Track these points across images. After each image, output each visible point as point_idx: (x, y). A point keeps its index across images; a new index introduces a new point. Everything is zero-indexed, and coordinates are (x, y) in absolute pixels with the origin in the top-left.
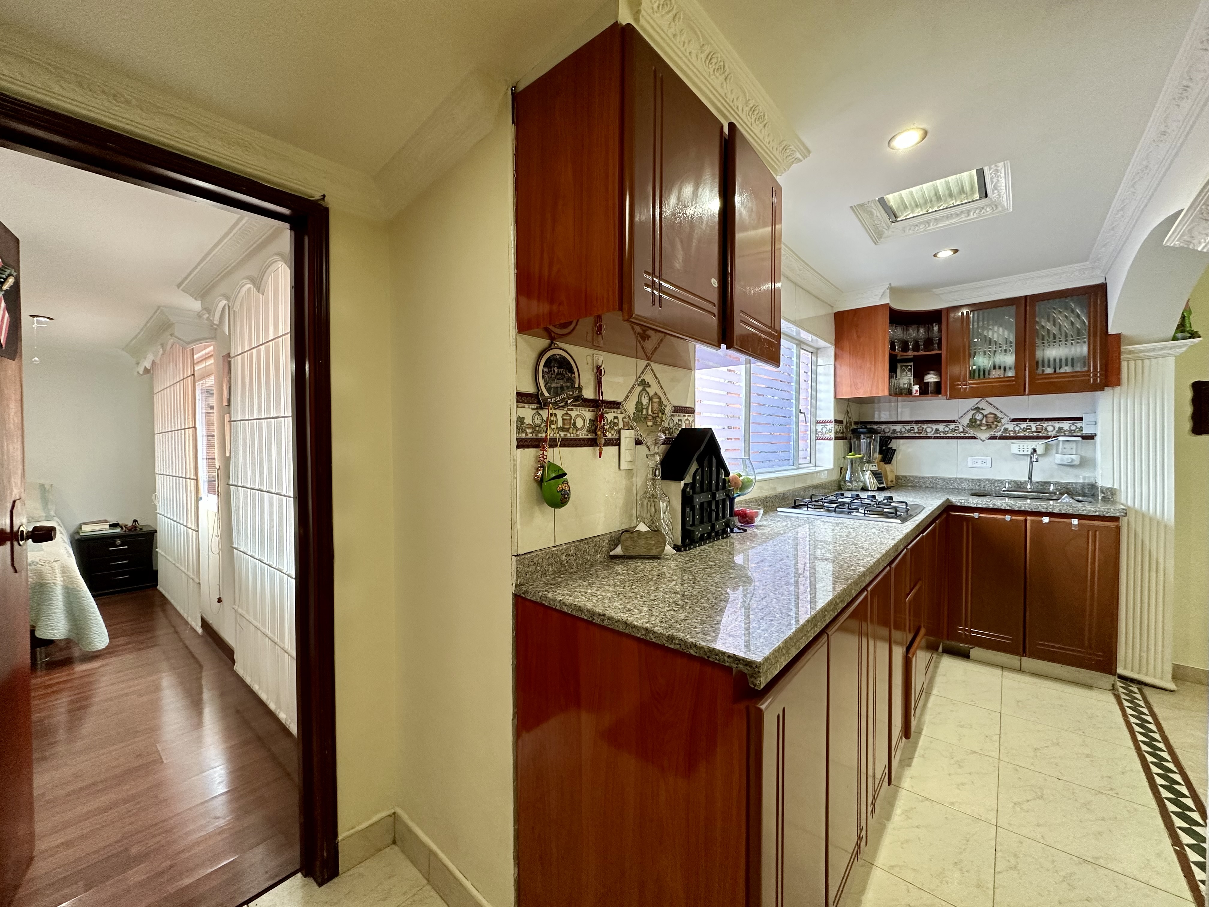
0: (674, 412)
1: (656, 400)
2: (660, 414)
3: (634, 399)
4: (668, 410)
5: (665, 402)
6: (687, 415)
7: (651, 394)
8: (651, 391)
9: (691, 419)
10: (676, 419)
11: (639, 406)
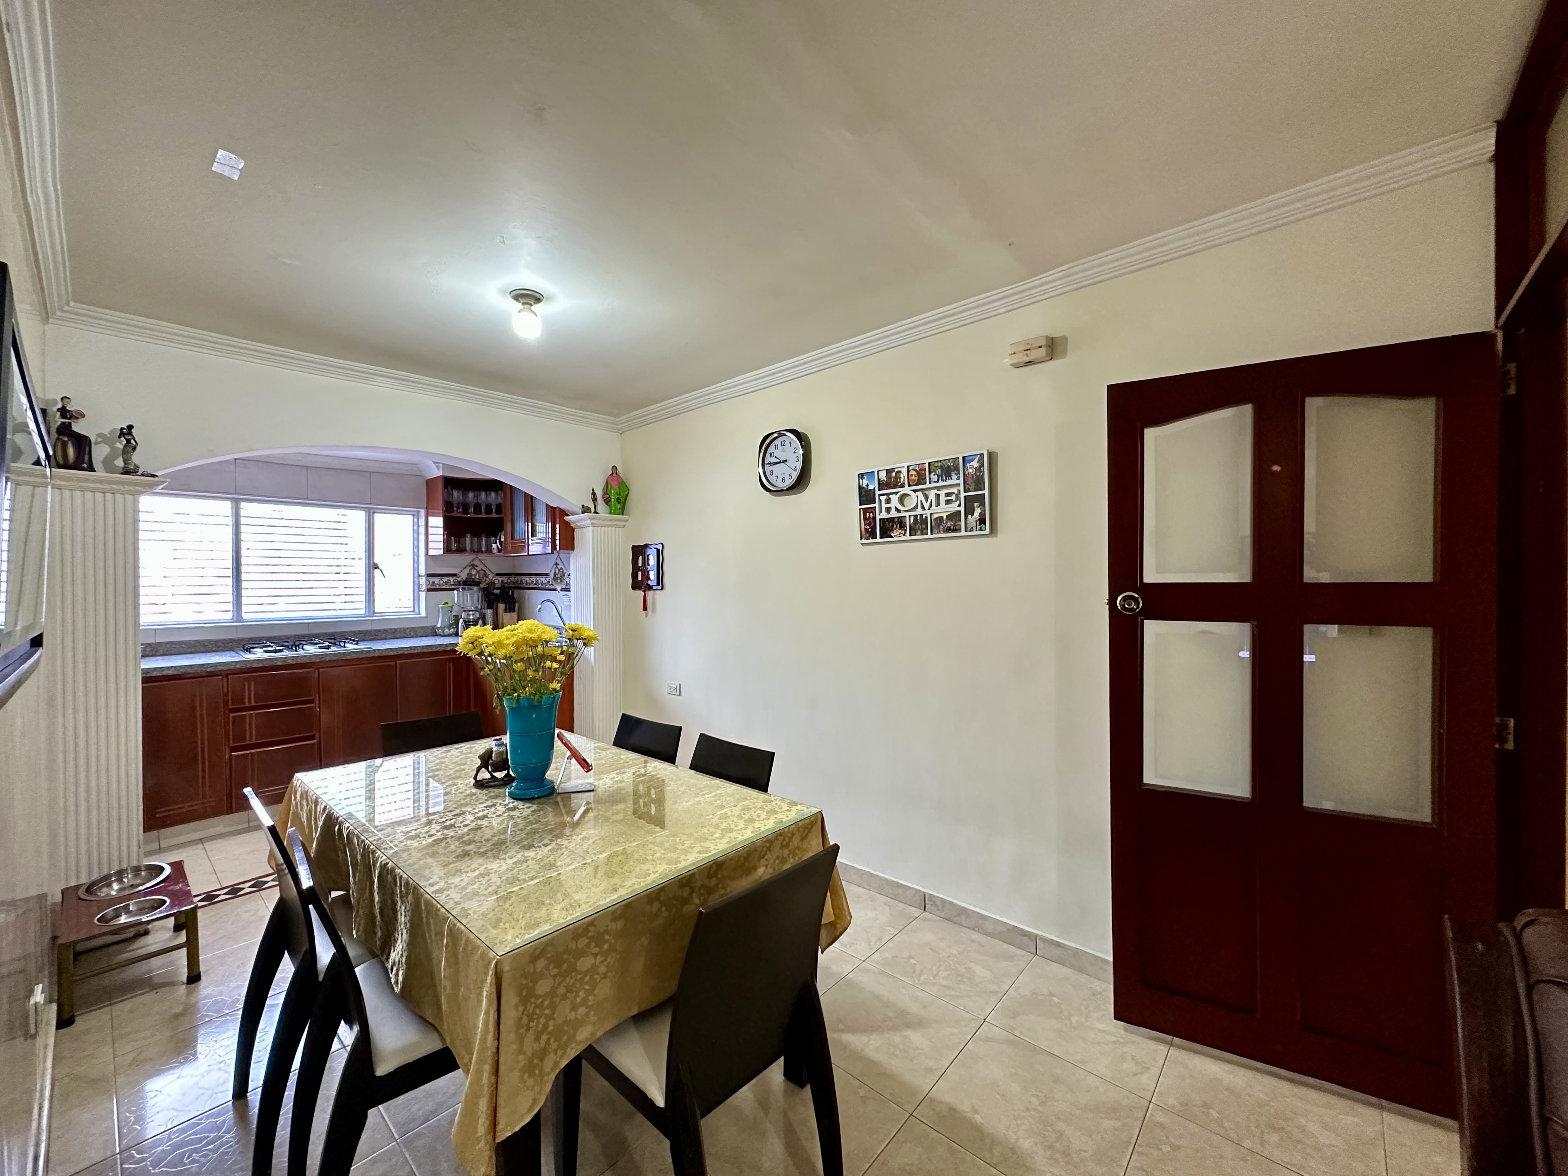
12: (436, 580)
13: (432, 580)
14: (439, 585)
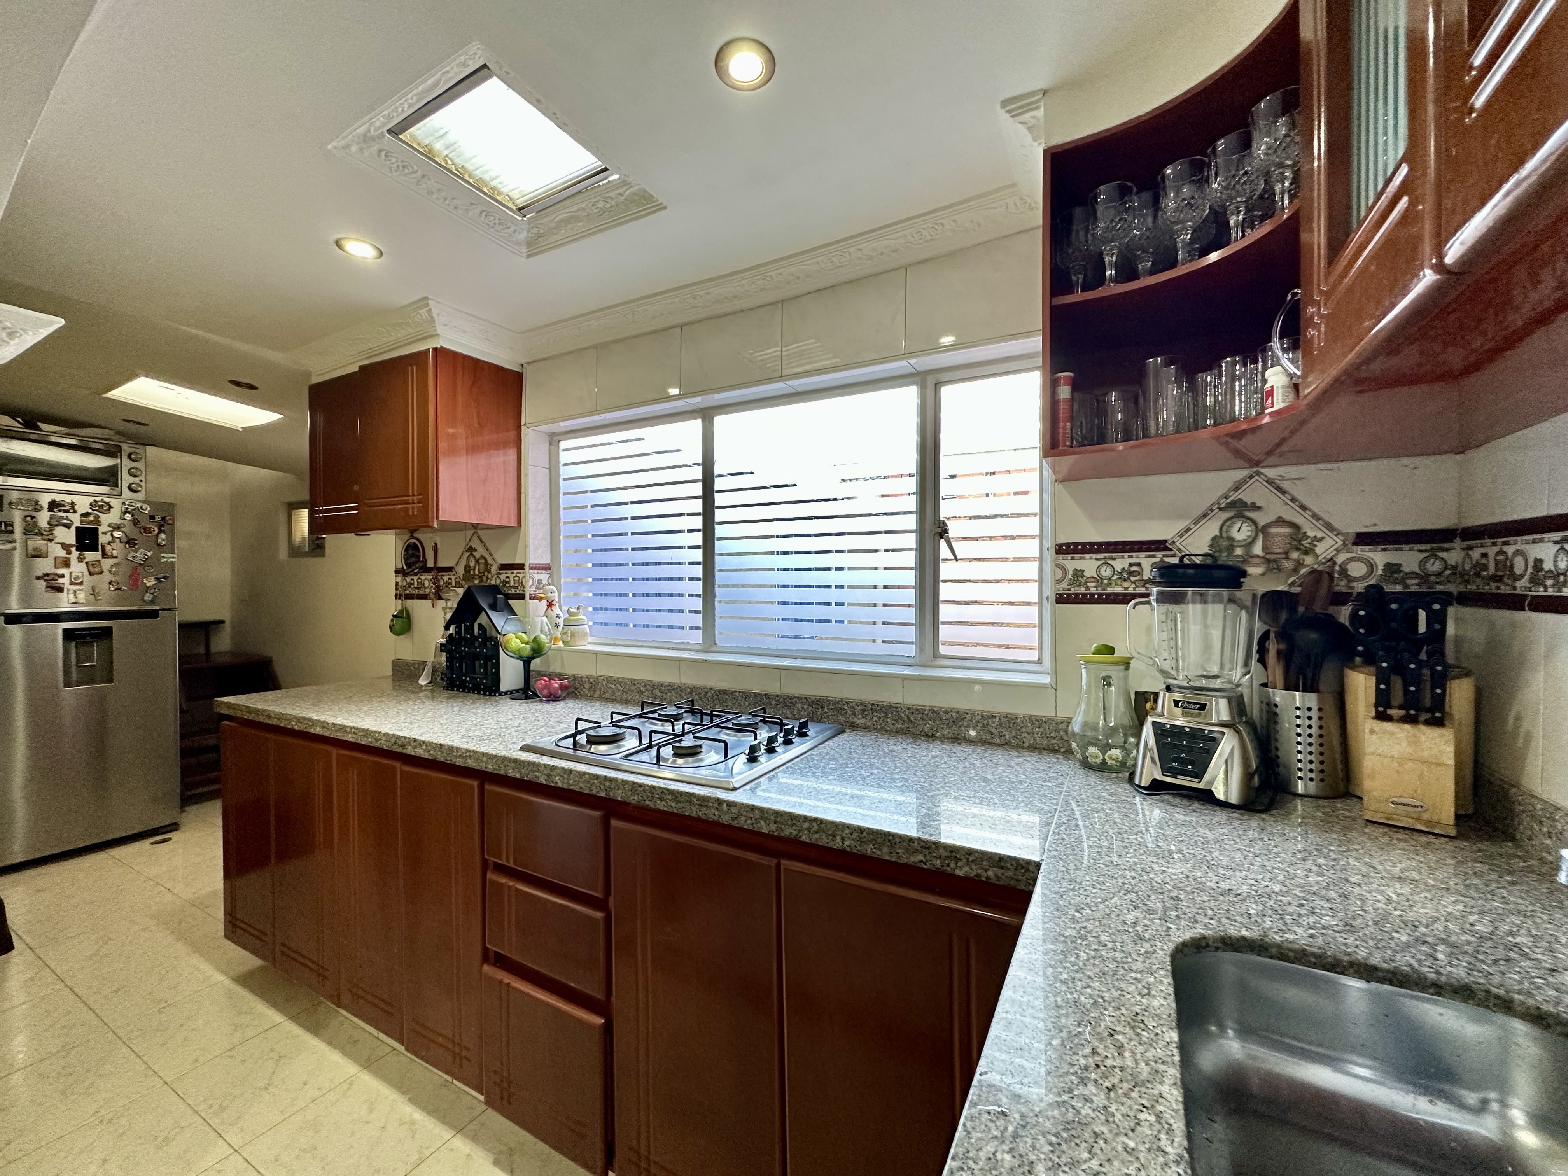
0: (500, 569)
1: (482, 561)
2: (486, 573)
3: (463, 563)
4: (494, 569)
5: (490, 561)
6: (515, 572)
7: (478, 556)
8: (477, 555)
9: (521, 576)
10: (503, 577)
11: (467, 568)
12: (1089, 565)
13: (1072, 564)
14: (1099, 580)
